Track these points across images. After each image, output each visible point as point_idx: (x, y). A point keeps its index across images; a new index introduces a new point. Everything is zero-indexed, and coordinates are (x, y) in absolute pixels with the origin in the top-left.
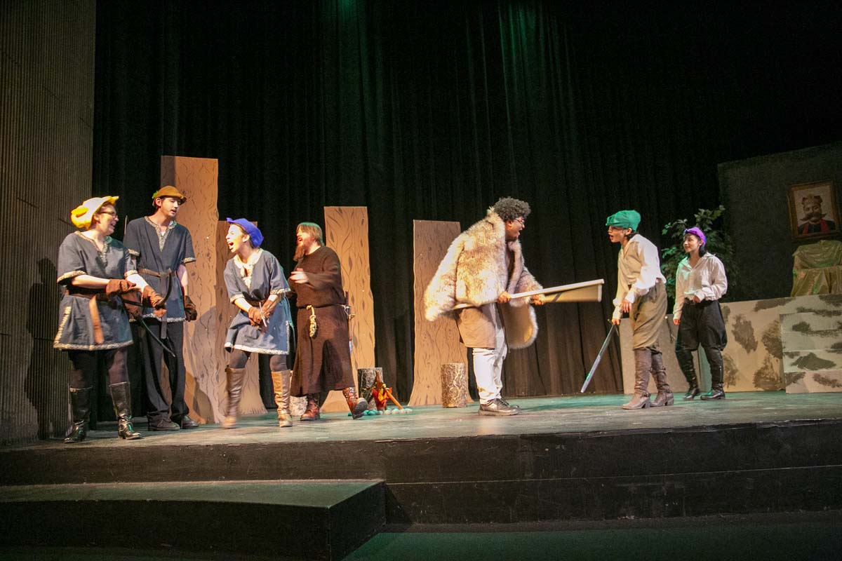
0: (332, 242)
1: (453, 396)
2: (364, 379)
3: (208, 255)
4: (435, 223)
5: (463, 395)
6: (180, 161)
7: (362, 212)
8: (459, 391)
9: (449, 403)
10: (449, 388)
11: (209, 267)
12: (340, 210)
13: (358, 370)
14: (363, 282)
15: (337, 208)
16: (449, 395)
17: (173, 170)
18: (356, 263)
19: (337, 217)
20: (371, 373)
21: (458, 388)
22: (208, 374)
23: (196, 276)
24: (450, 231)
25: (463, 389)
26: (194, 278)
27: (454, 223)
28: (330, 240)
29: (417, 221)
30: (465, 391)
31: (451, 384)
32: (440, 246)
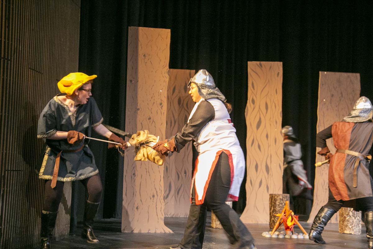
0: (253, 91)
1: (349, 225)
2: (275, 203)
3: (161, 104)
4: (338, 74)
5: (358, 224)
6: (142, 30)
7: (278, 66)
8: (355, 221)
9: (345, 229)
10: (345, 217)
11: (161, 113)
12: (261, 65)
13: (270, 195)
14: (276, 122)
15: (258, 62)
16: (346, 223)
17: (137, 39)
18: (271, 107)
19: (258, 70)
20: (280, 199)
21: (353, 218)
22: (157, 196)
23: (151, 120)
24: (351, 81)
25: (358, 219)
26: (150, 121)
27: (354, 74)
28: (252, 89)
29: (323, 72)
30: (359, 221)
31: (348, 215)
32: (341, 93)
